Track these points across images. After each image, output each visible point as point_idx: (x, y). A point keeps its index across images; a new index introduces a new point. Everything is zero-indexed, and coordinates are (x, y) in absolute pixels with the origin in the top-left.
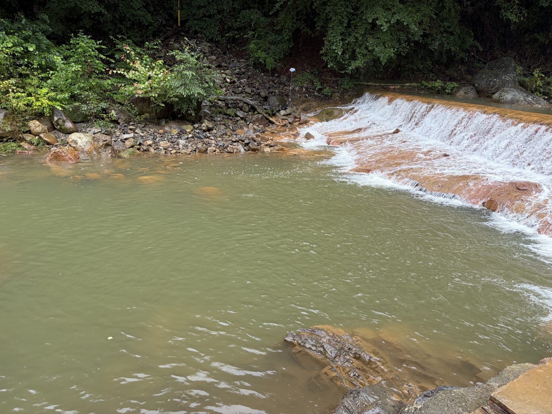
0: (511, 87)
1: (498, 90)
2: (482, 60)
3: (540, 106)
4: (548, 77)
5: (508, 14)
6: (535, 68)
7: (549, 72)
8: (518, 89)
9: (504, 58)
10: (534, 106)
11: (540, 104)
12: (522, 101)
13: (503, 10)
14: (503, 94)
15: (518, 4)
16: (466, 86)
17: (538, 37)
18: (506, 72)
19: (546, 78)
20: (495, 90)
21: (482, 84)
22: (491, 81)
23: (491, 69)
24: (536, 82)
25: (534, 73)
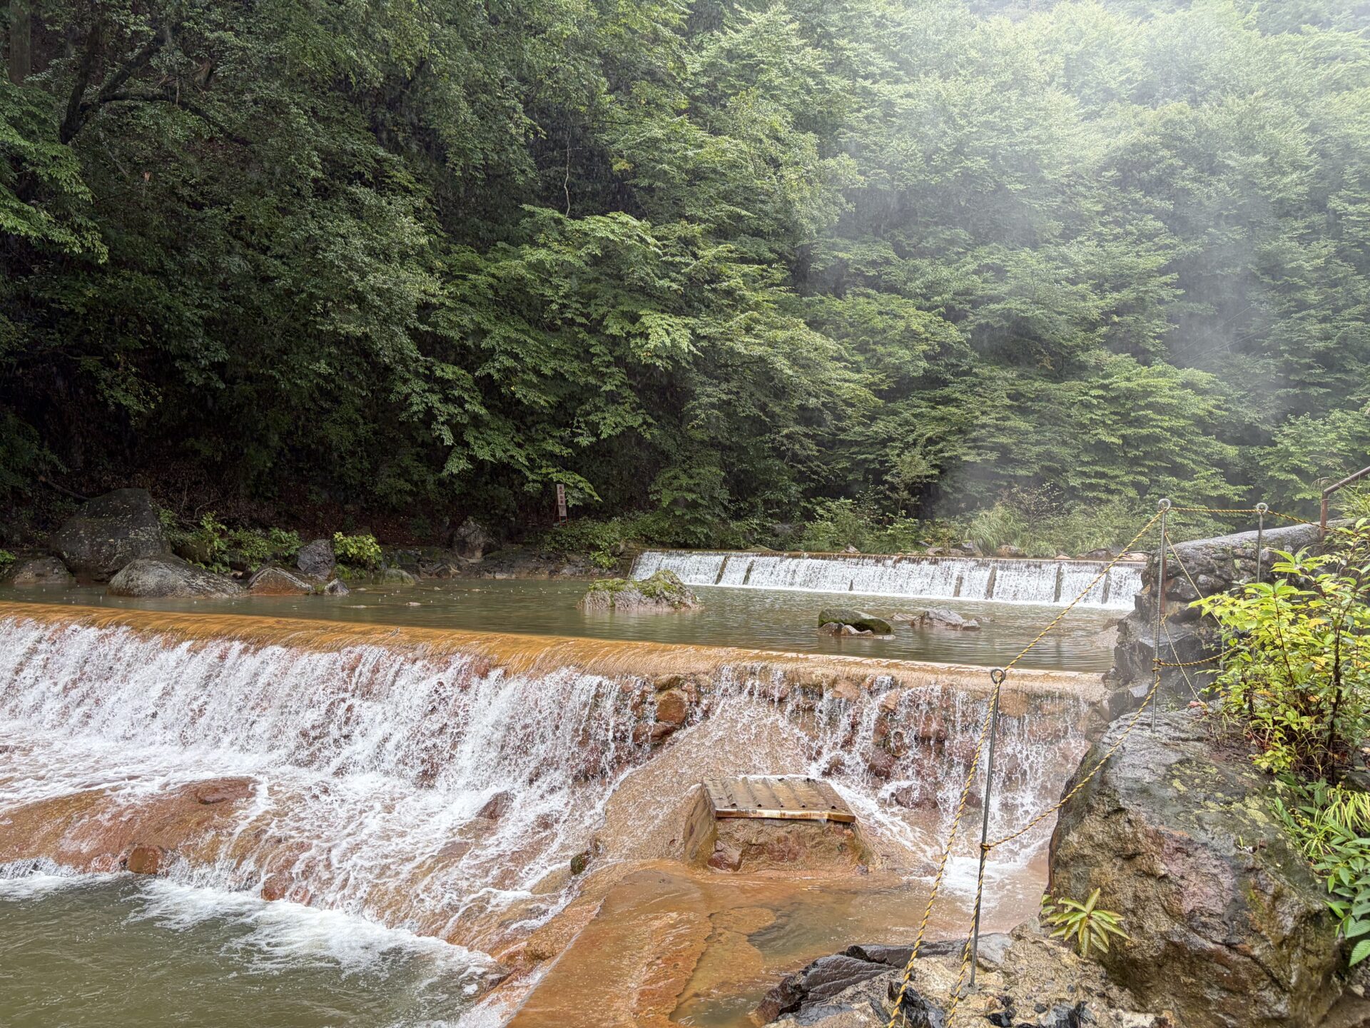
0: (151, 558)
1: (122, 563)
2: (72, 494)
3: (225, 596)
4: (236, 531)
5: (119, 394)
6: (203, 511)
7: (235, 520)
8: (169, 561)
9: (126, 491)
10: (214, 596)
11: (224, 591)
12: (183, 589)
13: (103, 385)
14: (135, 574)
15: (136, 374)
16: (39, 558)
17: (197, 446)
18: (137, 522)
19: (232, 532)
20: (115, 564)
21: (84, 551)
22: (101, 544)
23: (96, 514)
24: (211, 541)
25: (203, 523)
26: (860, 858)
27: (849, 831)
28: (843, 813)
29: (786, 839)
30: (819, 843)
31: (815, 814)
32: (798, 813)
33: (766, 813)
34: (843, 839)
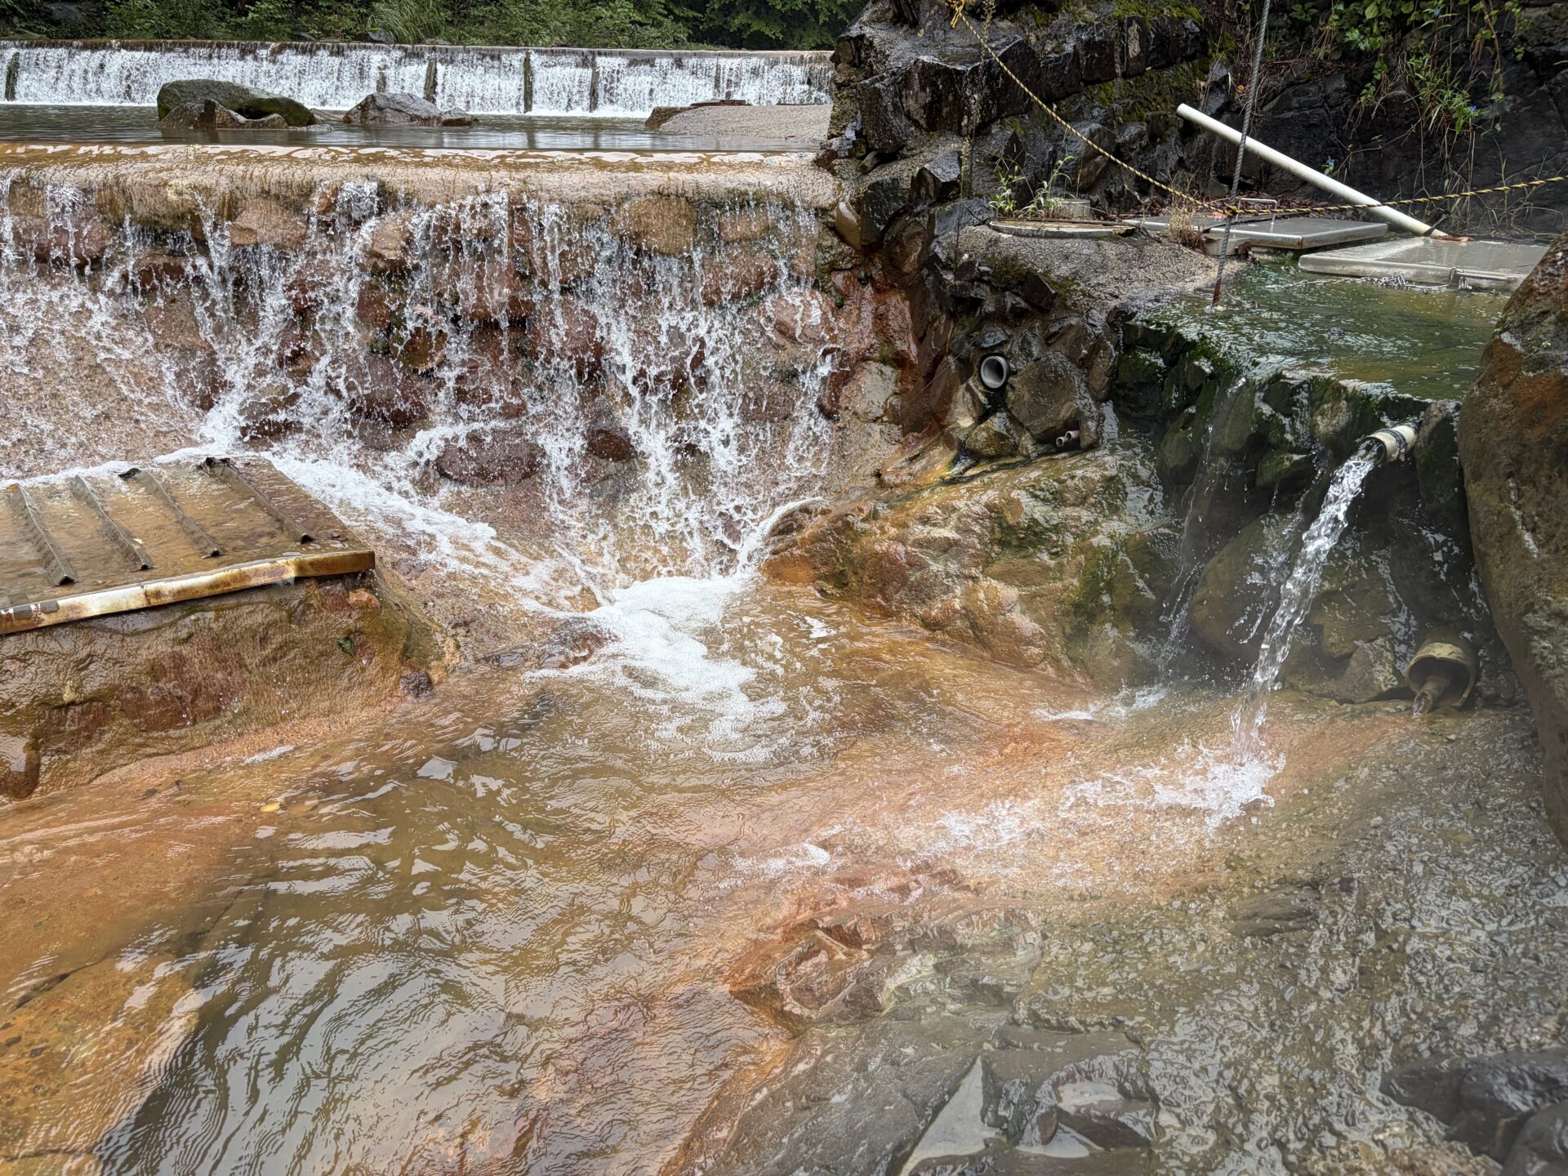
26: (406, 655)
27: (364, 595)
28: (338, 550)
29: (179, 662)
30: (285, 648)
31: (258, 570)
32: (201, 580)
33: (93, 603)
34: (349, 621)
